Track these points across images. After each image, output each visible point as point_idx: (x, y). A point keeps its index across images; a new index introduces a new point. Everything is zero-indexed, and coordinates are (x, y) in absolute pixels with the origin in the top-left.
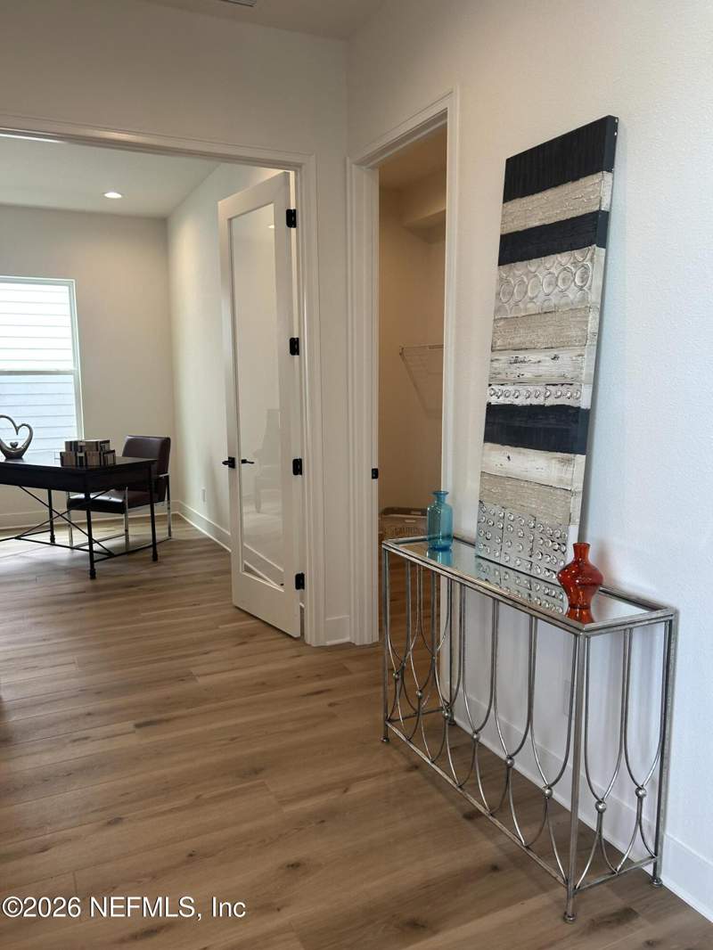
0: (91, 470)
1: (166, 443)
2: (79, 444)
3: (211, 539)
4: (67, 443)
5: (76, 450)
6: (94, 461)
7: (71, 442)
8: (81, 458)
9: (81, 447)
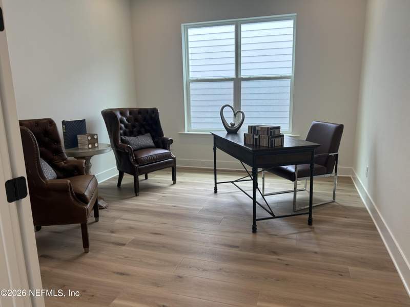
0: (263, 150)
1: (340, 129)
2: (257, 128)
3: (367, 211)
4: (249, 126)
5: (254, 133)
6: (264, 143)
7: (252, 126)
8: (256, 139)
9: (258, 130)
